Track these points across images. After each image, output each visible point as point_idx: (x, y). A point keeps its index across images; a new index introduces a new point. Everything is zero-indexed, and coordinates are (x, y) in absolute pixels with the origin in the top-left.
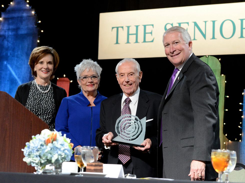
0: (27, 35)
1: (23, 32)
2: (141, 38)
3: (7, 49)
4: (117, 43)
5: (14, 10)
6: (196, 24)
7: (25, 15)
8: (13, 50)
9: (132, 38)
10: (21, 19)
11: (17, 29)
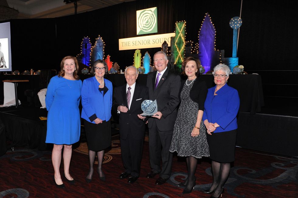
0: (102, 46)
1: (101, 45)
2: (128, 45)
3: (98, 49)
4: (123, 46)
5: (98, 40)
6: (139, 41)
7: (101, 41)
8: (99, 49)
9: (126, 45)
10: (100, 42)
11: (99, 45)
